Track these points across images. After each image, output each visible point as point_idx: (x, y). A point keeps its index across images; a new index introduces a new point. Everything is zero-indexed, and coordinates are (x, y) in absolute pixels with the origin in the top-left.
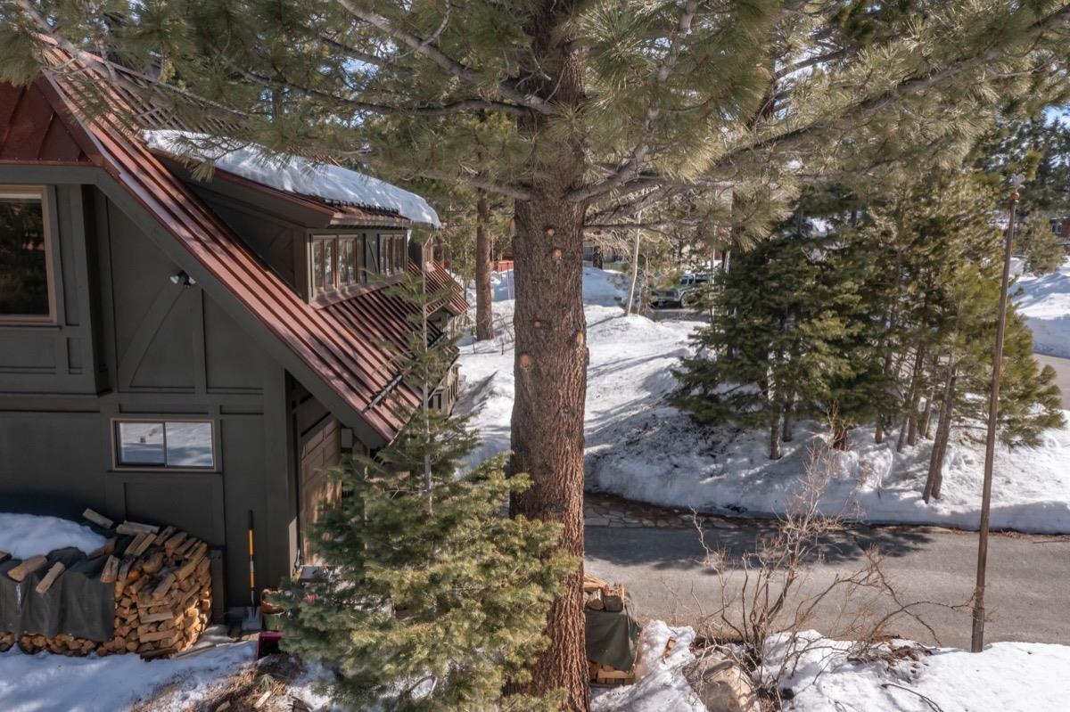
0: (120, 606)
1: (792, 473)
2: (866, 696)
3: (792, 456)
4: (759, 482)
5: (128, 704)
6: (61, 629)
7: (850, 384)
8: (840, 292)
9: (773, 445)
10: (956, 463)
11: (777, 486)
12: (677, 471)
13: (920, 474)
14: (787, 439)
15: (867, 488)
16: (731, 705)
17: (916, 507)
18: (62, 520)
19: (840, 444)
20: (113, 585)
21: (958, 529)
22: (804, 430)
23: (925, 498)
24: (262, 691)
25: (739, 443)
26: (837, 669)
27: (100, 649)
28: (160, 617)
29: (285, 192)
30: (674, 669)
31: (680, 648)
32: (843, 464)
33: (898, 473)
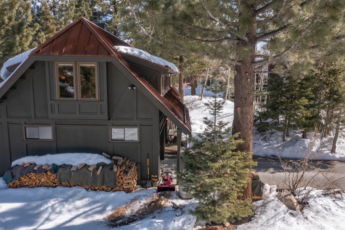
0: (118, 178)
1: (290, 146)
2: (329, 203)
3: (290, 141)
4: (280, 148)
5: (124, 204)
6: (103, 185)
7: (310, 118)
8: (307, 91)
9: (284, 138)
10: (339, 143)
11: (286, 149)
12: (255, 145)
13: (329, 146)
14: (288, 136)
15: (314, 149)
16: (292, 205)
17: (329, 155)
18: (99, 155)
19: (304, 137)
20: (116, 172)
21: (342, 162)
22: (292, 133)
23: (331, 152)
24: (162, 200)
25: (273, 137)
26: (319, 197)
27: (113, 190)
28: (129, 182)
29: (152, 62)
30: (273, 196)
31: (274, 191)
32: (306, 143)
33: (322, 146)
